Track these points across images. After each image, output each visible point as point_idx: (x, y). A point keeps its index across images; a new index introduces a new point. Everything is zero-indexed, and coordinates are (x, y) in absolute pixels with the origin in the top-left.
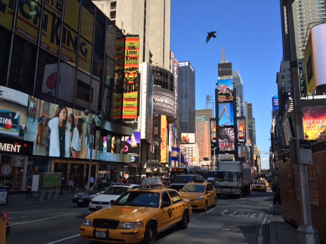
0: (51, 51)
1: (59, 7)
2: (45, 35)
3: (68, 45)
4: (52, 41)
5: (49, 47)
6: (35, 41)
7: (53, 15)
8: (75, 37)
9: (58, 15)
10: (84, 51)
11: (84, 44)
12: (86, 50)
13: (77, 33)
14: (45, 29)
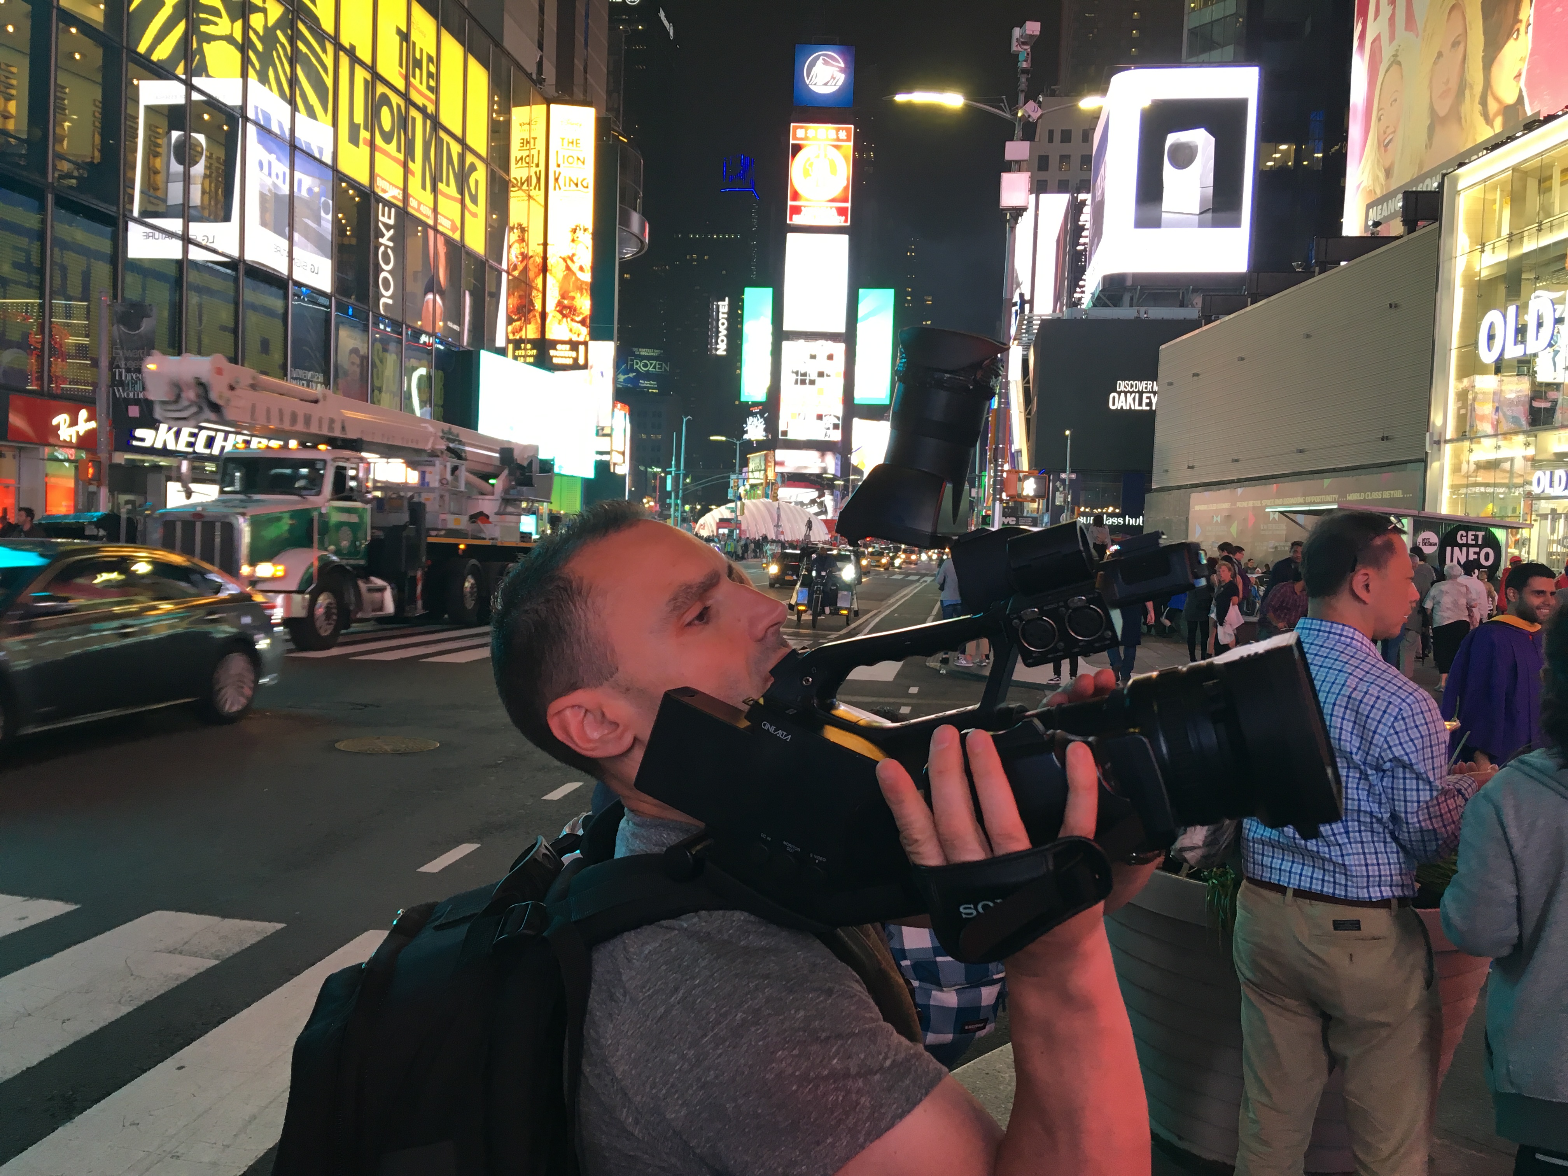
0: (422, 214)
1: (432, 83)
2: (413, 174)
3: (448, 185)
4: (424, 187)
5: (420, 203)
6: (400, 197)
7: (422, 110)
8: (459, 153)
9: (431, 108)
10: (474, 192)
11: (473, 168)
12: (477, 182)
13: (462, 141)
14: (413, 161)
